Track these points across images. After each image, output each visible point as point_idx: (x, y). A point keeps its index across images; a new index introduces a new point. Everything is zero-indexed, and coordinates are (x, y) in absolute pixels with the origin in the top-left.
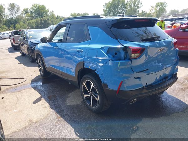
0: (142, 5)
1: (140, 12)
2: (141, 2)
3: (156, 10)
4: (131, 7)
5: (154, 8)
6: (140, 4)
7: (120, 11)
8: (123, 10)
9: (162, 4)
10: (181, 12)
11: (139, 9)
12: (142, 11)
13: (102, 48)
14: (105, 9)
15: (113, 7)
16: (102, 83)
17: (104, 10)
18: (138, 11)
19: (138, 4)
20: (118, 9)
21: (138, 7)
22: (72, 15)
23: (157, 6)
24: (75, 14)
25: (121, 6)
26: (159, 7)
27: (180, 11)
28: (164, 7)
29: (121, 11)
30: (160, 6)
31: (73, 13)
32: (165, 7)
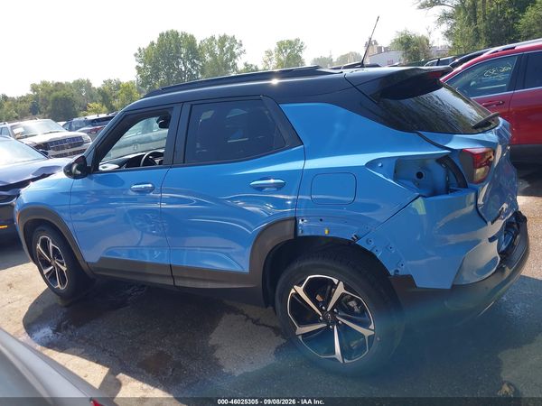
0: (242, 49)
1: (241, 66)
2: (238, 41)
3: (279, 60)
4: (212, 54)
5: (274, 56)
6: (236, 46)
7: (186, 68)
8: (194, 65)
9: (291, 44)
10: (338, 62)
11: (236, 61)
12: (246, 64)
13: (371, 164)
14: (141, 65)
15: (163, 57)
16: (388, 274)
17: (138, 68)
18: (235, 64)
19: (231, 48)
20: (178, 63)
21: (233, 56)
22: (34, 88)
23: (281, 50)
24: (45, 84)
25: (187, 55)
26: (286, 51)
27: (335, 60)
28: (298, 51)
29: (189, 66)
30: (289, 51)
31: (38, 83)
32: (300, 50)
